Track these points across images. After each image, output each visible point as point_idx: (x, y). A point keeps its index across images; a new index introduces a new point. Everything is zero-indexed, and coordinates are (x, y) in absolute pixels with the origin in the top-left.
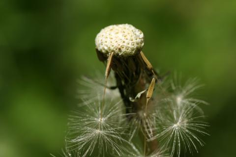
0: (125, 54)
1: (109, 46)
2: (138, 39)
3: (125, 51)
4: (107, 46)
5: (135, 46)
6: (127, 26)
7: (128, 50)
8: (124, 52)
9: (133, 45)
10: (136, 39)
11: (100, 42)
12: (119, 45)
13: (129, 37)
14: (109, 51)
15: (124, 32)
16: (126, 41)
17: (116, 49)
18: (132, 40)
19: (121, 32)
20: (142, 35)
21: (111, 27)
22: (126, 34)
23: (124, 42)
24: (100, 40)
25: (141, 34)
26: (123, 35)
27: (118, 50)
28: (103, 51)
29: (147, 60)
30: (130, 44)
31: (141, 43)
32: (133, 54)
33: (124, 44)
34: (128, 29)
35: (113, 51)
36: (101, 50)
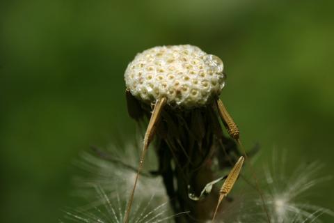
0: (189, 102)
1: (155, 86)
2: (214, 75)
3: (190, 98)
4: (152, 86)
5: (210, 88)
6: (189, 49)
7: (196, 96)
8: (186, 100)
9: (206, 85)
10: (211, 74)
11: (137, 78)
12: (177, 84)
13: (195, 69)
14: (155, 96)
15: (185, 60)
16: (192, 77)
17: (171, 93)
18: (203, 76)
19: (180, 59)
20: (221, 68)
21: (157, 50)
22: (189, 63)
23: (187, 79)
24: (137, 74)
25: (218, 64)
26: (183, 66)
27: (174, 94)
28: (144, 96)
29: (230, 119)
30: (199, 82)
31: (220, 83)
32: (203, 103)
33: (187, 82)
34: (192, 54)
35: (164, 96)
36: (139, 94)
